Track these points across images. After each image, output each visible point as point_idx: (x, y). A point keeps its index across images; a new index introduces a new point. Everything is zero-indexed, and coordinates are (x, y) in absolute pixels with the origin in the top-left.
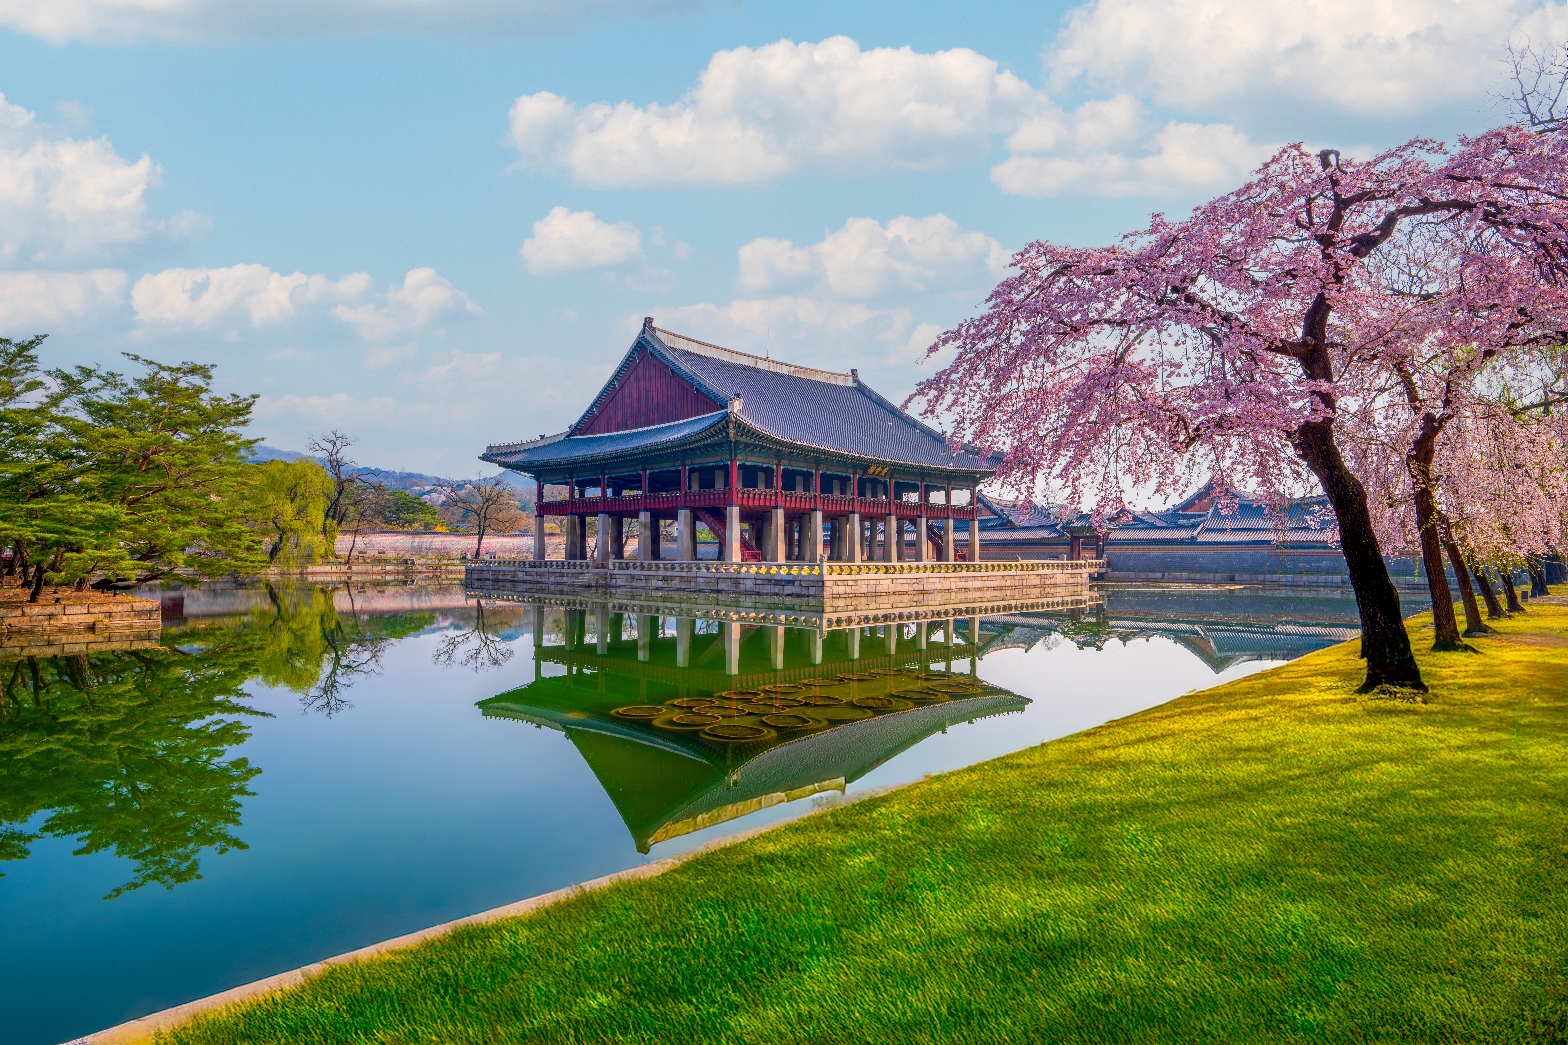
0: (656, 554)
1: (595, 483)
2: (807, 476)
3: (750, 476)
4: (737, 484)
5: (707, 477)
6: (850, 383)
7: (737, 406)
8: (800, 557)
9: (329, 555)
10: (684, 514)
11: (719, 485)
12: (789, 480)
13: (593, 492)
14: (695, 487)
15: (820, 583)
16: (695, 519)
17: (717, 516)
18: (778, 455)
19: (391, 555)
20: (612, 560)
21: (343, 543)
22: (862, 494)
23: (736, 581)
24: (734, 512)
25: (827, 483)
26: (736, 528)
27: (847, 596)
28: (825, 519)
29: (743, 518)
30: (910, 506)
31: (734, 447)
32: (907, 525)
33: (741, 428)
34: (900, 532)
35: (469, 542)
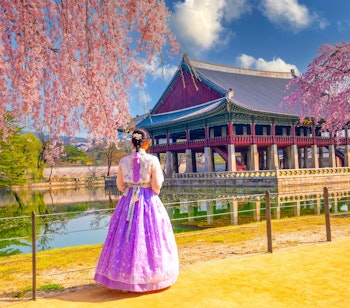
0: (195, 170)
1: (164, 137)
2: (268, 127)
3: (239, 129)
4: (233, 133)
5: (217, 131)
6: (291, 77)
7: (231, 95)
8: (267, 168)
9: (41, 178)
10: (207, 150)
11: (224, 134)
12: (259, 130)
13: (163, 142)
14: (212, 136)
15: (275, 180)
16: (213, 152)
17: (224, 150)
18: (253, 118)
19: (68, 177)
20: (174, 173)
21: (47, 172)
22: (298, 134)
23: (234, 181)
24: (232, 147)
25: (279, 131)
26: (233, 156)
27: (290, 186)
28: (279, 148)
29: (237, 150)
30: (326, 139)
31: (230, 115)
32: (324, 150)
33: (233, 106)
34: (320, 153)
35: (104, 169)
